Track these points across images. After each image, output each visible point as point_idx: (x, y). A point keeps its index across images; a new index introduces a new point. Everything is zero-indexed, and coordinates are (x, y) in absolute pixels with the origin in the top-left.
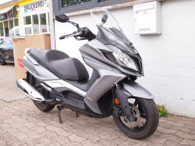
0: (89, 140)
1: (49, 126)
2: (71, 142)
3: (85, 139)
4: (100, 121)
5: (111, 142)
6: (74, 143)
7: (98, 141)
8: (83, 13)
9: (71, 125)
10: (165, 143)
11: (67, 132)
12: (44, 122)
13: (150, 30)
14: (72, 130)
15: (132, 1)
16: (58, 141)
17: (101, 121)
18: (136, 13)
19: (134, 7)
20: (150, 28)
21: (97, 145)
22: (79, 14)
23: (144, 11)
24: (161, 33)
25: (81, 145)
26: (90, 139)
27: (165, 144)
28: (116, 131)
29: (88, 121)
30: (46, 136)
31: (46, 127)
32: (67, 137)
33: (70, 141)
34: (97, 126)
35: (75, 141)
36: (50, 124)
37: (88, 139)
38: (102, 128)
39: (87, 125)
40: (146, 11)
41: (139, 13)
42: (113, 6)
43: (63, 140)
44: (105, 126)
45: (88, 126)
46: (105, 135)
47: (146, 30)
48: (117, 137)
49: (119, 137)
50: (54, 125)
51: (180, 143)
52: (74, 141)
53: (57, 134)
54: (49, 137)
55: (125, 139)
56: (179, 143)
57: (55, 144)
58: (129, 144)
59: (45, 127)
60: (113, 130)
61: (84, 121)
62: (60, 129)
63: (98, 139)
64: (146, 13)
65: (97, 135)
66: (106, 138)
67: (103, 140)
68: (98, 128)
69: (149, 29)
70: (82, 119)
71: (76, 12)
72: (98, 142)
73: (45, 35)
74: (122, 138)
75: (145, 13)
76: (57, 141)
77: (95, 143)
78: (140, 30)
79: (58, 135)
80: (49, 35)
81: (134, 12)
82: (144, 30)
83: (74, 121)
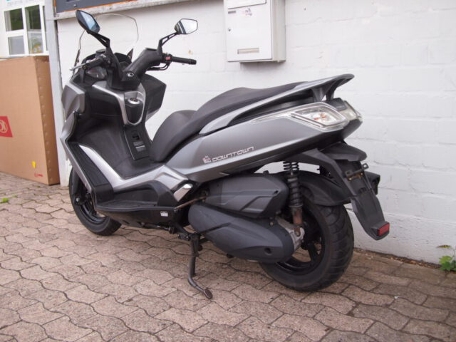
0: (110, 298)
1: (30, 269)
2: (70, 302)
3: (103, 295)
4: (147, 257)
5: (158, 302)
6: (77, 305)
7: (130, 300)
8: (120, 9)
9: (80, 266)
10: (271, 302)
11: (67, 282)
12: (21, 259)
13: (258, 52)
14: (79, 277)
16: (42, 300)
17: (149, 256)
18: (229, 13)
20: (258, 48)
21: (127, 307)
22: (111, 10)
23: (247, 9)
24: (283, 59)
25: (90, 309)
26: (113, 296)
27: (272, 304)
28: (175, 277)
29: (120, 256)
30: (17, 290)
31: (22, 272)
32: (64, 293)
33: (69, 300)
34: (136, 267)
35: (79, 300)
36: (31, 265)
37: (109, 295)
38: (147, 272)
39: (115, 265)
40: (251, 8)
41: (235, 12)
43: (54, 299)
44: (154, 266)
45: (118, 267)
46: (149, 287)
47: (251, 52)
48: (174, 290)
49: (178, 290)
50: (41, 267)
51: (303, 301)
52: (76, 301)
53: (42, 286)
54: (23, 293)
55: (191, 294)
56: (301, 301)
57: (32, 307)
58: (195, 305)
59: (19, 271)
60: (169, 275)
61: (112, 255)
62: (53, 274)
63: (131, 295)
64: (251, 15)
65: (131, 286)
66: (149, 294)
67: (142, 297)
68: (139, 271)
69: (256, 50)
70: (109, 252)
71: (104, 6)
72: (131, 302)
73: (37, 58)
74: (185, 291)
75: (249, 12)
76: (39, 302)
77: (122, 303)
78: (239, 53)
79: (45, 288)
80: (46, 59)
81: (227, 11)
82: (247, 52)
83: (89, 257)
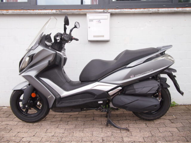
15: (81, 10)
18: (90, 21)
19: (88, 15)
23: (99, 20)
40: (101, 20)
41: (92, 21)
42: (58, 11)
47: (100, 37)
64: (100, 22)
69: (103, 36)
78: (94, 36)
81: (88, 20)
